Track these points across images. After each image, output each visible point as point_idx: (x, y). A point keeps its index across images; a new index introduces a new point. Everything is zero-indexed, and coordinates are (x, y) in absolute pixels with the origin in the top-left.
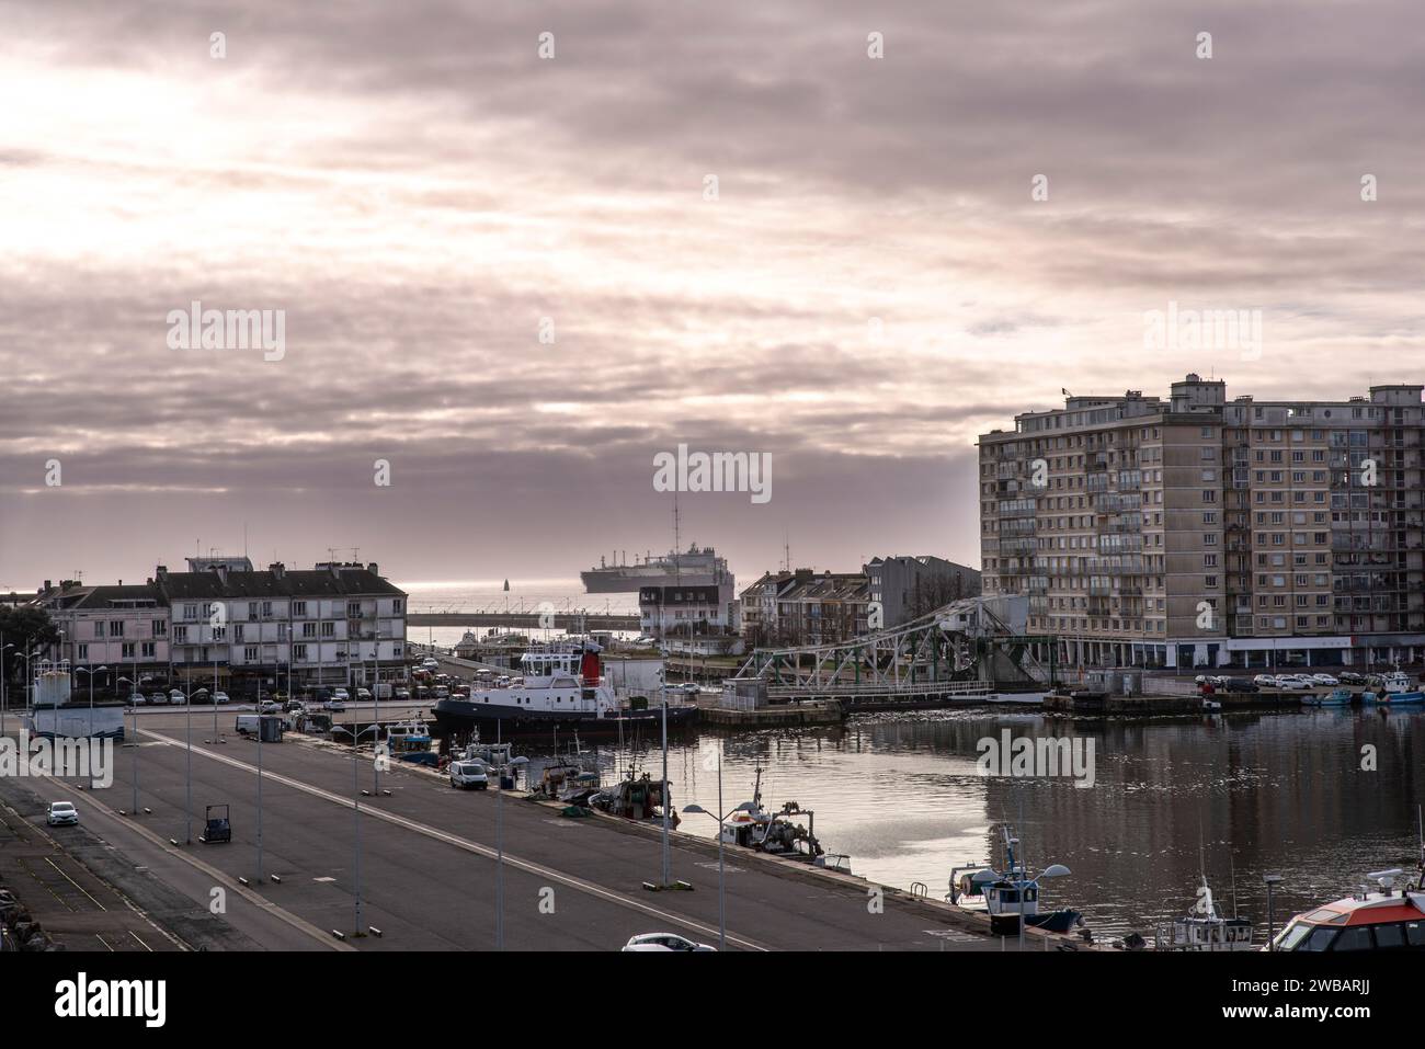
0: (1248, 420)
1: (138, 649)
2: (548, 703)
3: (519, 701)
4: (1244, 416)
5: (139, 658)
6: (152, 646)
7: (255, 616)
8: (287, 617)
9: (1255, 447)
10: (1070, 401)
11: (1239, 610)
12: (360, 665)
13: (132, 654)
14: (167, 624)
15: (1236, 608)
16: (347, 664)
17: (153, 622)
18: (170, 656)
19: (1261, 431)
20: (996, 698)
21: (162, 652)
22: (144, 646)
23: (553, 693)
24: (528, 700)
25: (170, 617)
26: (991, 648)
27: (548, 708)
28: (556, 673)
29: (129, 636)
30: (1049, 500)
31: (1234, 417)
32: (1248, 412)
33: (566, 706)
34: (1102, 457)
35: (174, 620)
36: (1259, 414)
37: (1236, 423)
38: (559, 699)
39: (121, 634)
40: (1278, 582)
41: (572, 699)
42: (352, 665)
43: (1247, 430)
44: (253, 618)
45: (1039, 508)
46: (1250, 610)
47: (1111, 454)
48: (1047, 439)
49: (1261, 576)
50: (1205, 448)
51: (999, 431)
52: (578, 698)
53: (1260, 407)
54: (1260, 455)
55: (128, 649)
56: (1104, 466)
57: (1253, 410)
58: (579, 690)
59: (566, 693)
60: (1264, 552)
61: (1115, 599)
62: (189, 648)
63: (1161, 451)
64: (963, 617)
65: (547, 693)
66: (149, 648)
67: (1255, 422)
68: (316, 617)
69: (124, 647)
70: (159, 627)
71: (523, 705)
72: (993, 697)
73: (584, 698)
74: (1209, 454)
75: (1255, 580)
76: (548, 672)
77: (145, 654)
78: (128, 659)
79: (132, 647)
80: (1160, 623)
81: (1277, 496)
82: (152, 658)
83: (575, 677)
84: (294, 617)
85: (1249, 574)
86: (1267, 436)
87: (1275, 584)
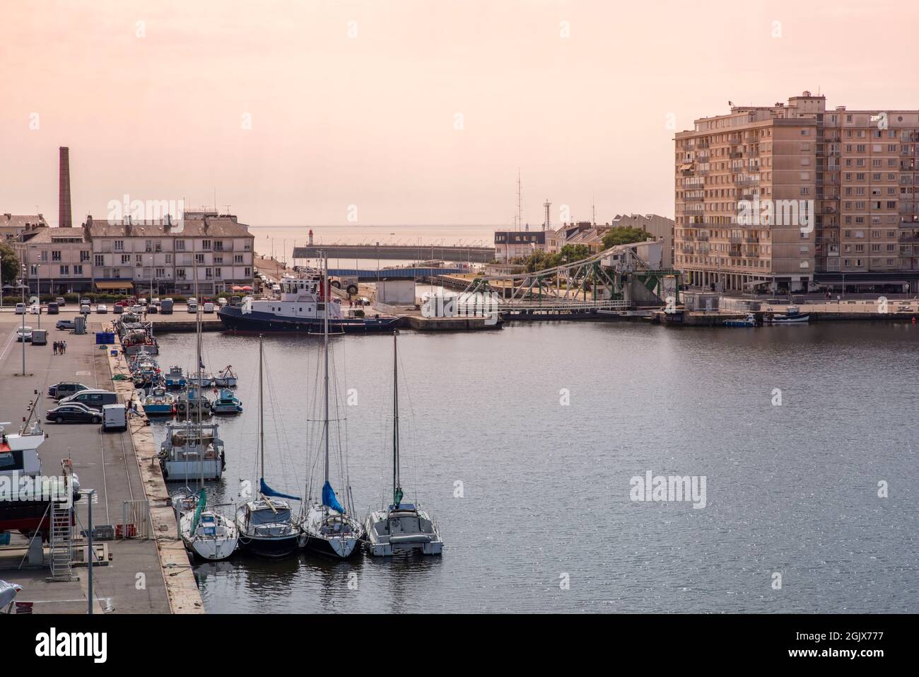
0: (841, 123)
1: (71, 269)
2: (293, 312)
3: (273, 309)
4: (838, 121)
5: (72, 275)
6: (80, 267)
7: (150, 249)
8: (171, 249)
9: (846, 141)
10: (734, 110)
11: (829, 254)
12: (222, 282)
13: (67, 271)
14: (90, 253)
15: (827, 253)
16: (213, 281)
17: (81, 252)
18: (93, 274)
19: (850, 131)
20: (626, 313)
21: (87, 271)
22: (75, 267)
23: (297, 306)
24: (279, 309)
25: (92, 249)
26: (630, 278)
27: (293, 315)
28: (301, 292)
29: (65, 260)
30: (711, 177)
31: (831, 122)
32: (842, 118)
33: (305, 314)
34: (740, 149)
35: (95, 251)
36: (849, 119)
37: (833, 125)
38: (301, 310)
39: (60, 260)
40: (859, 234)
41: (310, 310)
42: (216, 283)
43: (840, 130)
44: (148, 250)
45: (706, 183)
46: (837, 254)
47: (745, 147)
48: (711, 136)
49: (846, 232)
50: (803, 143)
51: (687, 131)
52: (314, 310)
53: (850, 115)
54: (849, 148)
55: (64, 269)
56: (741, 155)
57: (845, 117)
58: (315, 304)
59: (305, 306)
60: (850, 214)
61: (745, 245)
62: (107, 269)
63: (772, 144)
64: (615, 257)
65: (293, 305)
66: (78, 269)
67: (846, 124)
68: (192, 250)
69: (62, 267)
70: (84, 256)
71: (276, 312)
72: (624, 313)
73: (318, 309)
74: (806, 147)
75: (842, 234)
76: (295, 291)
77: (76, 272)
78: (65, 276)
79: (67, 267)
80: (768, 262)
81: (861, 176)
82: (81, 275)
83: (313, 295)
84: (176, 250)
85: (838, 228)
86: (855, 135)
87: (857, 236)
